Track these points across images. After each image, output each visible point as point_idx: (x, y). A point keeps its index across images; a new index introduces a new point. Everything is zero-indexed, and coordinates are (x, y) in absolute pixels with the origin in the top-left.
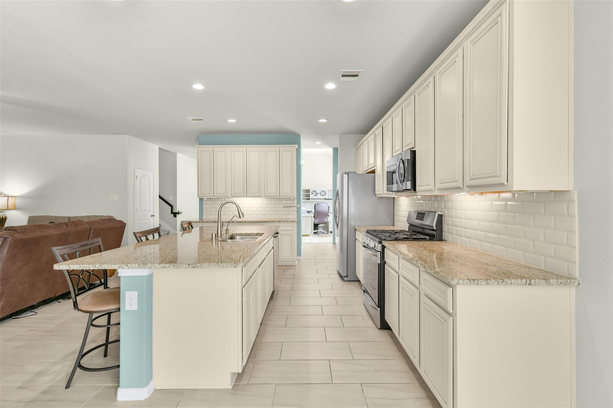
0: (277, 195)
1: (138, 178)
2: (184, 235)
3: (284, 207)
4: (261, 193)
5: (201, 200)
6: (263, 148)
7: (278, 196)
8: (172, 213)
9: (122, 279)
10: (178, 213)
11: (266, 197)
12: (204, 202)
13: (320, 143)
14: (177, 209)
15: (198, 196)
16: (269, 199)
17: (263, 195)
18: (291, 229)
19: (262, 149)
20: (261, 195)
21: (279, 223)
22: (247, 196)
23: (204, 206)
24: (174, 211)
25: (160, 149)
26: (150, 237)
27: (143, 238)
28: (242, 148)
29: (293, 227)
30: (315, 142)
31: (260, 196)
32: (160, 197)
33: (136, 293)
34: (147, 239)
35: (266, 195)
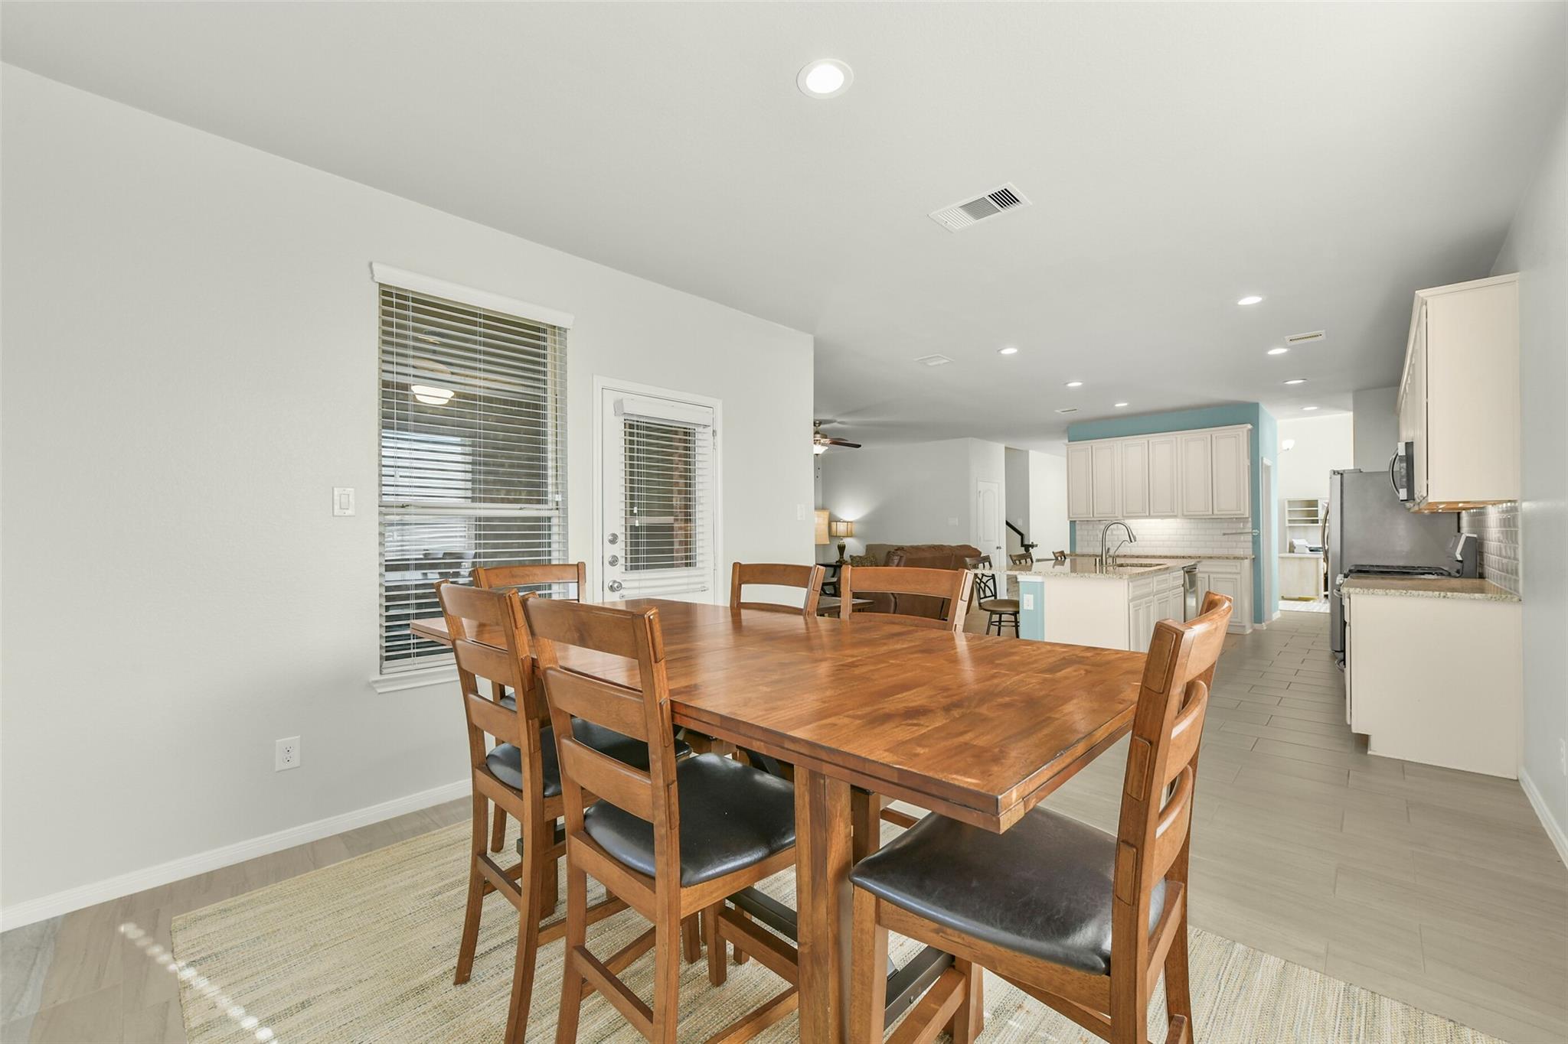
0: (1207, 513)
1: (981, 494)
2: (1056, 567)
3: (1224, 534)
4: (1176, 510)
5: (1073, 523)
6: (1179, 436)
7: (1209, 515)
8: (1023, 545)
9: (1021, 584)
10: (1032, 546)
11: (1185, 516)
12: (1078, 527)
13: (1316, 408)
14: (1032, 539)
15: (1069, 517)
16: (1192, 520)
17: (1180, 514)
18: (1234, 570)
19: (1176, 438)
20: (1176, 514)
21: (1210, 560)
22: (1149, 516)
23: (1078, 533)
24: (1026, 543)
25: (1006, 448)
26: (1023, 561)
27: (1018, 562)
28: (1142, 440)
29: (1239, 568)
30: (1302, 408)
31: (1175, 517)
32: (1008, 523)
33: (1032, 596)
34: (1020, 563)
35: (1185, 513)
